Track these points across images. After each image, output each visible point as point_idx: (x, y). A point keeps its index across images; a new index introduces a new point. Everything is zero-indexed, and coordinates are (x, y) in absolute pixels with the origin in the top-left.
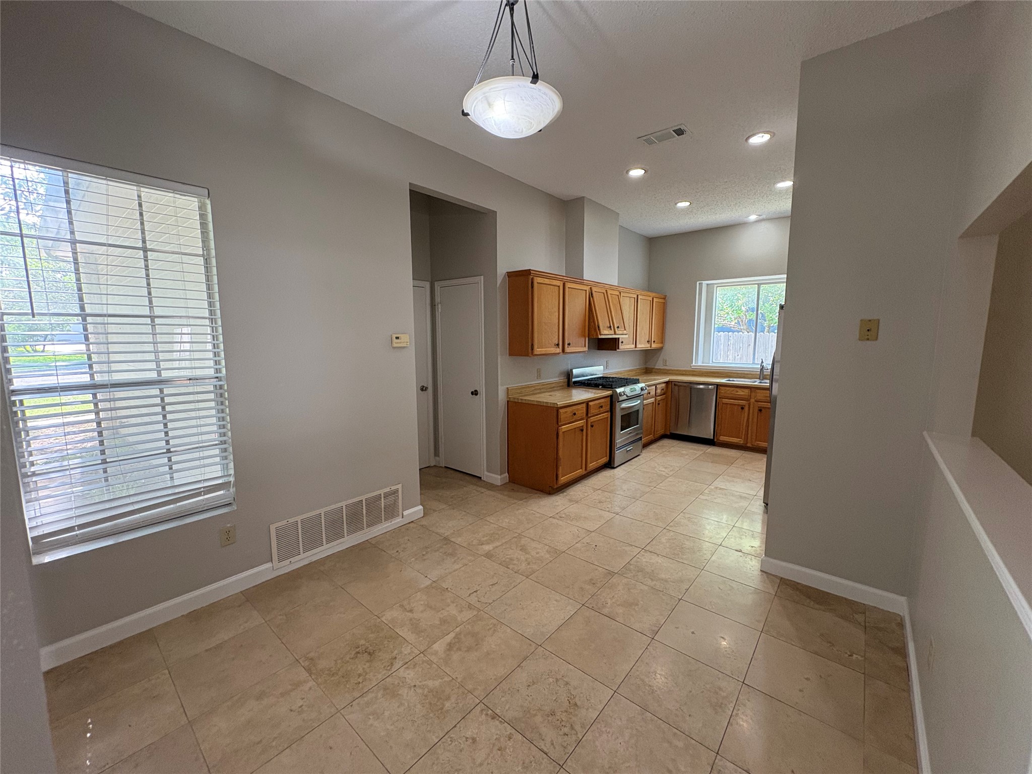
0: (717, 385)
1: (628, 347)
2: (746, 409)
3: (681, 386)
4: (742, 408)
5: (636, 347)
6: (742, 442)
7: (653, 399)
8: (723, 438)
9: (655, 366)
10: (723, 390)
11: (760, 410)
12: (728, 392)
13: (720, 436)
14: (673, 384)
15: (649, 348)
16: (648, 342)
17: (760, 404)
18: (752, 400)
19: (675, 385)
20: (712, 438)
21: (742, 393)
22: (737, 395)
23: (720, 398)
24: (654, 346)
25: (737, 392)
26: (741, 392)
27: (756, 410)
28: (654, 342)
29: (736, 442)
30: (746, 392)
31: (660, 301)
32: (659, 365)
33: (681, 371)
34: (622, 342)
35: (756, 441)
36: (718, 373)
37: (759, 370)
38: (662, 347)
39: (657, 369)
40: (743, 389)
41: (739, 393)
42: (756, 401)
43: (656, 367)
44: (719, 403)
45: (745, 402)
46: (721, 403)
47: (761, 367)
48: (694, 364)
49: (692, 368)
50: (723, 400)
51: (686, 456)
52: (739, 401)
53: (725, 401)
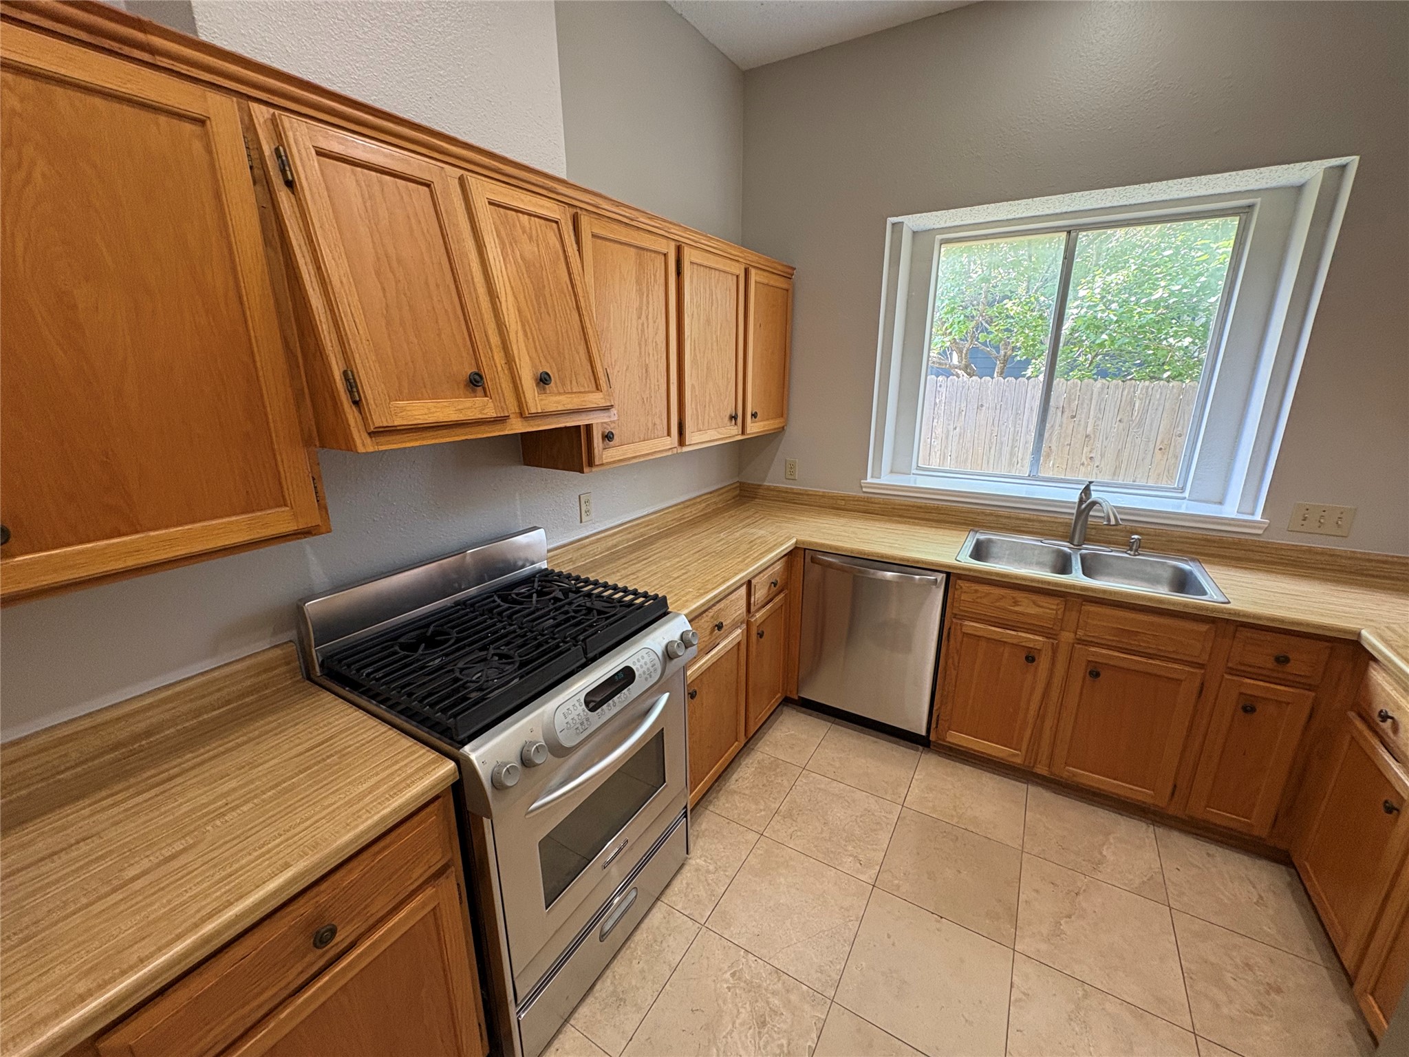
0: (948, 575)
1: (645, 448)
2: (1043, 663)
3: (830, 565)
4: (1030, 659)
5: (682, 442)
6: (1019, 760)
7: (739, 631)
8: (957, 738)
9: (764, 480)
10: (966, 593)
11: (1095, 674)
12: (985, 601)
13: (949, 729)
14: (808, 559)
15: (740, 438)
16: (733, 418)
17: (1094, 654)
18: (1067, 636)
19: (813, 560)
20: (924, 733)
21: (1033, 610)
22: (1016, 612)
23: (955, 616)
24: (755, 428)
25: (1016, 603)
26: (1028, 607)
27: (1079, 673)
28: (754, 415)
29: (1001, 755)
30: (1048, 609)
31: (772, 283)
32: (775, 478)
33: (832, 498)
34: (608, 437)
36: (937, 510)
38: (783, 427)
39: (768, 488)
40: (1035, 597)
41: (1016, 609)
42: (1080, 641)
43: (766, 484)
44: (952, 631)
45: (1040, 638)
46: (959, 633)
47: (1081, 501)
48: (869, 480)
49: (864, 490)
50: (966, 623)
51: (850, 848)
52: (1020, 634)
53: (971, 626)
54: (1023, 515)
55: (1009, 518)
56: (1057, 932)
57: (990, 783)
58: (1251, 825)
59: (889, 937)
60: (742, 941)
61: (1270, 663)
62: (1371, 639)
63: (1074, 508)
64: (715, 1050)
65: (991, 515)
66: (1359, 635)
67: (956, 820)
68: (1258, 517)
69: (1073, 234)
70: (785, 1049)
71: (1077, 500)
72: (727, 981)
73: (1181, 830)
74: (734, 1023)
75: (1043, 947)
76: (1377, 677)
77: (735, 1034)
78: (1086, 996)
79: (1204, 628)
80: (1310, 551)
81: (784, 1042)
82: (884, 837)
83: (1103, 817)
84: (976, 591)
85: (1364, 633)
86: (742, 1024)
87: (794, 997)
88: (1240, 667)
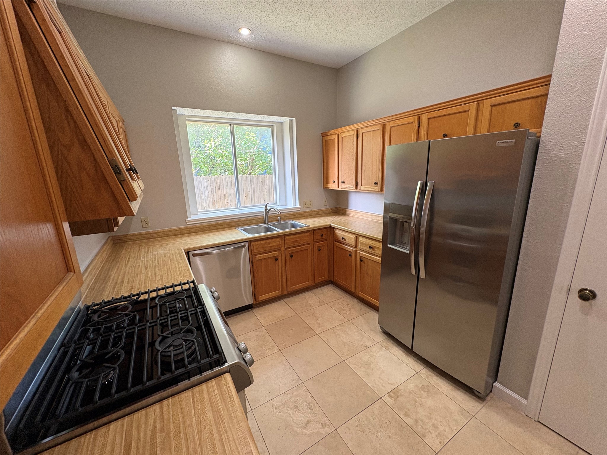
0: (248, 242)
2: (280, 259)
4: (277, 260)
6: (280, 293)
8: (262, 298)
9: (129, 231)
10: (255, 246)
11: (292, 256)
12: (261, 246)
13: (259, 296)
14: (191, 256)
17: (291, 250)
18: (283, 249)
19: (194, 255)
20: (252, 302)
21: (274, 244)
22: (270, 247)
23: (253, 255)
25: (269, 243)
27: (288, 257)
29: (275, 295)
30: (278, 242)
32: (135, 229)
33: (173, 230)
35: (291, 286)
36: (221, 224)
37: (264, 214)
39: (134, 235)
40: (274, 240)
41: (270, 245)
42: (287, 248)
44: (253, 261)
45: (277, 252)
46: (256, 261)
47: (266, 210)
48: (189, 219)
49: (188, 223)
50: (257, 256)
51: (264, 348)
52: (272, 253)
53: (259, 257)
54: (249, 218)
55: (245, 221)
56: (319, 324)
57: (275, 306)
58: (325, 278)
59: (296, 357)
60: (268, 399)
61: (320, 237)
62: (333, 225)
63: (264, 213)
64: (295, 428)
65: (239, 221)
66: (330, 225)
67: (278, 319)
68: (298, 206)
69: (232, 126)
70: (307, 404)
71: (264, 210)
72: (277, 412)
73: (314, 289)
74: (291, 417)
75: (320, 329)
76: (337, 232)
77: (294, 418)
78: (334, 330)
79: (308, 234)
80: (308, 212)
81: (305, 403)
82: (269, 338)
83: (301, 296)
84: (258, 244)
85: (331, 224)
86: (293, 414)
87: (295, 393)
88: (317, 241)
